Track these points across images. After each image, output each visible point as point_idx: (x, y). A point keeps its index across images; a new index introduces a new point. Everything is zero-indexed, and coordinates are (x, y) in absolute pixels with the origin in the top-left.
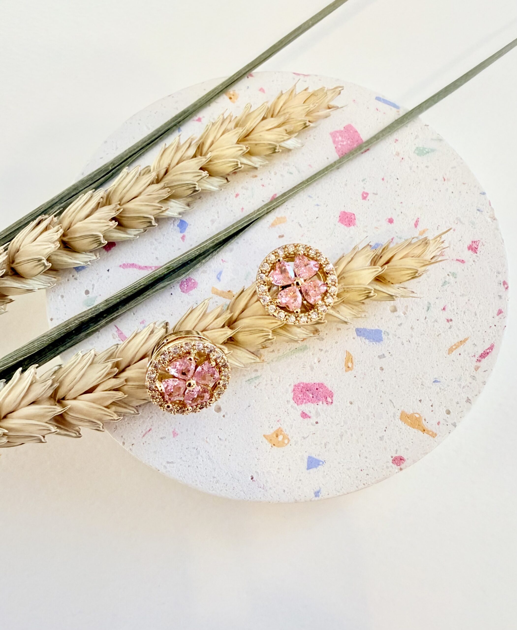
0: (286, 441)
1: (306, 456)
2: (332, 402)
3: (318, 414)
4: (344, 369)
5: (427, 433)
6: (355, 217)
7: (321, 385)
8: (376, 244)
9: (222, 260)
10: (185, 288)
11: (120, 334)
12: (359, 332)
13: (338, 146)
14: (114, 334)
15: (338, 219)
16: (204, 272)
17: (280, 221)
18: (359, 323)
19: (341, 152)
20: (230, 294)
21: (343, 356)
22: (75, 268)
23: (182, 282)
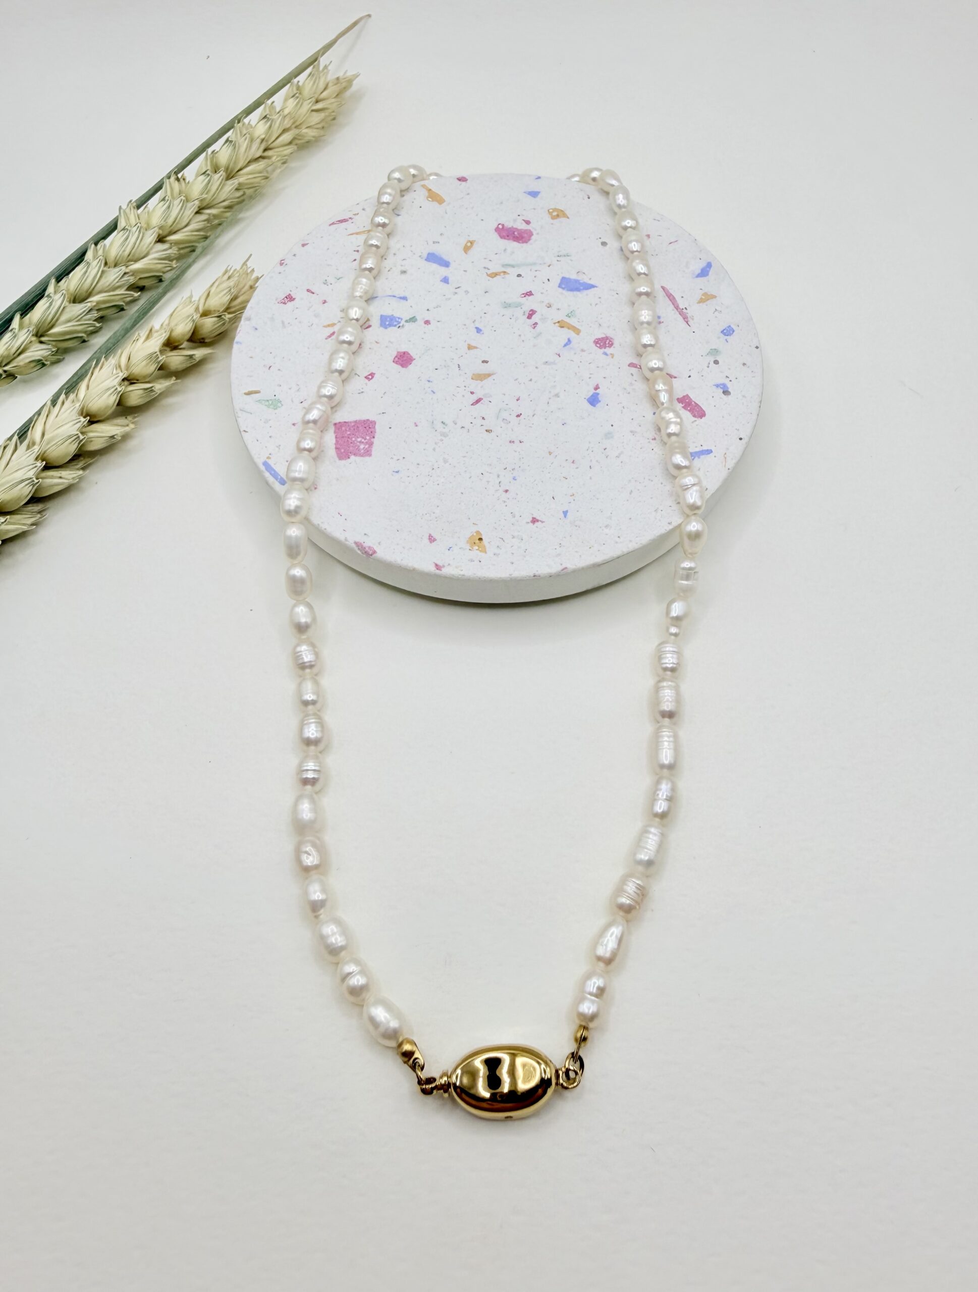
0: (551, 211)
1: (538, 199)
2: (499, 224)
3: (515, 221)
4: (475, 243)
5: (427, 187)
6: (394, 359)
7: (502, 237)
8: (386, 328)
9: (560, 356)
10: (608, 341)
11: (685, 319)
12: (446, 264)
13: (370, 440)
14: (693, 319)
15: (414, 362)
16: (583, 350)
17: (480, 377)
18: (443, 271)
19: (371, 430)
20: (562, 324)
21: (471, 252)
22: (728, 388)
23: (609, 347)
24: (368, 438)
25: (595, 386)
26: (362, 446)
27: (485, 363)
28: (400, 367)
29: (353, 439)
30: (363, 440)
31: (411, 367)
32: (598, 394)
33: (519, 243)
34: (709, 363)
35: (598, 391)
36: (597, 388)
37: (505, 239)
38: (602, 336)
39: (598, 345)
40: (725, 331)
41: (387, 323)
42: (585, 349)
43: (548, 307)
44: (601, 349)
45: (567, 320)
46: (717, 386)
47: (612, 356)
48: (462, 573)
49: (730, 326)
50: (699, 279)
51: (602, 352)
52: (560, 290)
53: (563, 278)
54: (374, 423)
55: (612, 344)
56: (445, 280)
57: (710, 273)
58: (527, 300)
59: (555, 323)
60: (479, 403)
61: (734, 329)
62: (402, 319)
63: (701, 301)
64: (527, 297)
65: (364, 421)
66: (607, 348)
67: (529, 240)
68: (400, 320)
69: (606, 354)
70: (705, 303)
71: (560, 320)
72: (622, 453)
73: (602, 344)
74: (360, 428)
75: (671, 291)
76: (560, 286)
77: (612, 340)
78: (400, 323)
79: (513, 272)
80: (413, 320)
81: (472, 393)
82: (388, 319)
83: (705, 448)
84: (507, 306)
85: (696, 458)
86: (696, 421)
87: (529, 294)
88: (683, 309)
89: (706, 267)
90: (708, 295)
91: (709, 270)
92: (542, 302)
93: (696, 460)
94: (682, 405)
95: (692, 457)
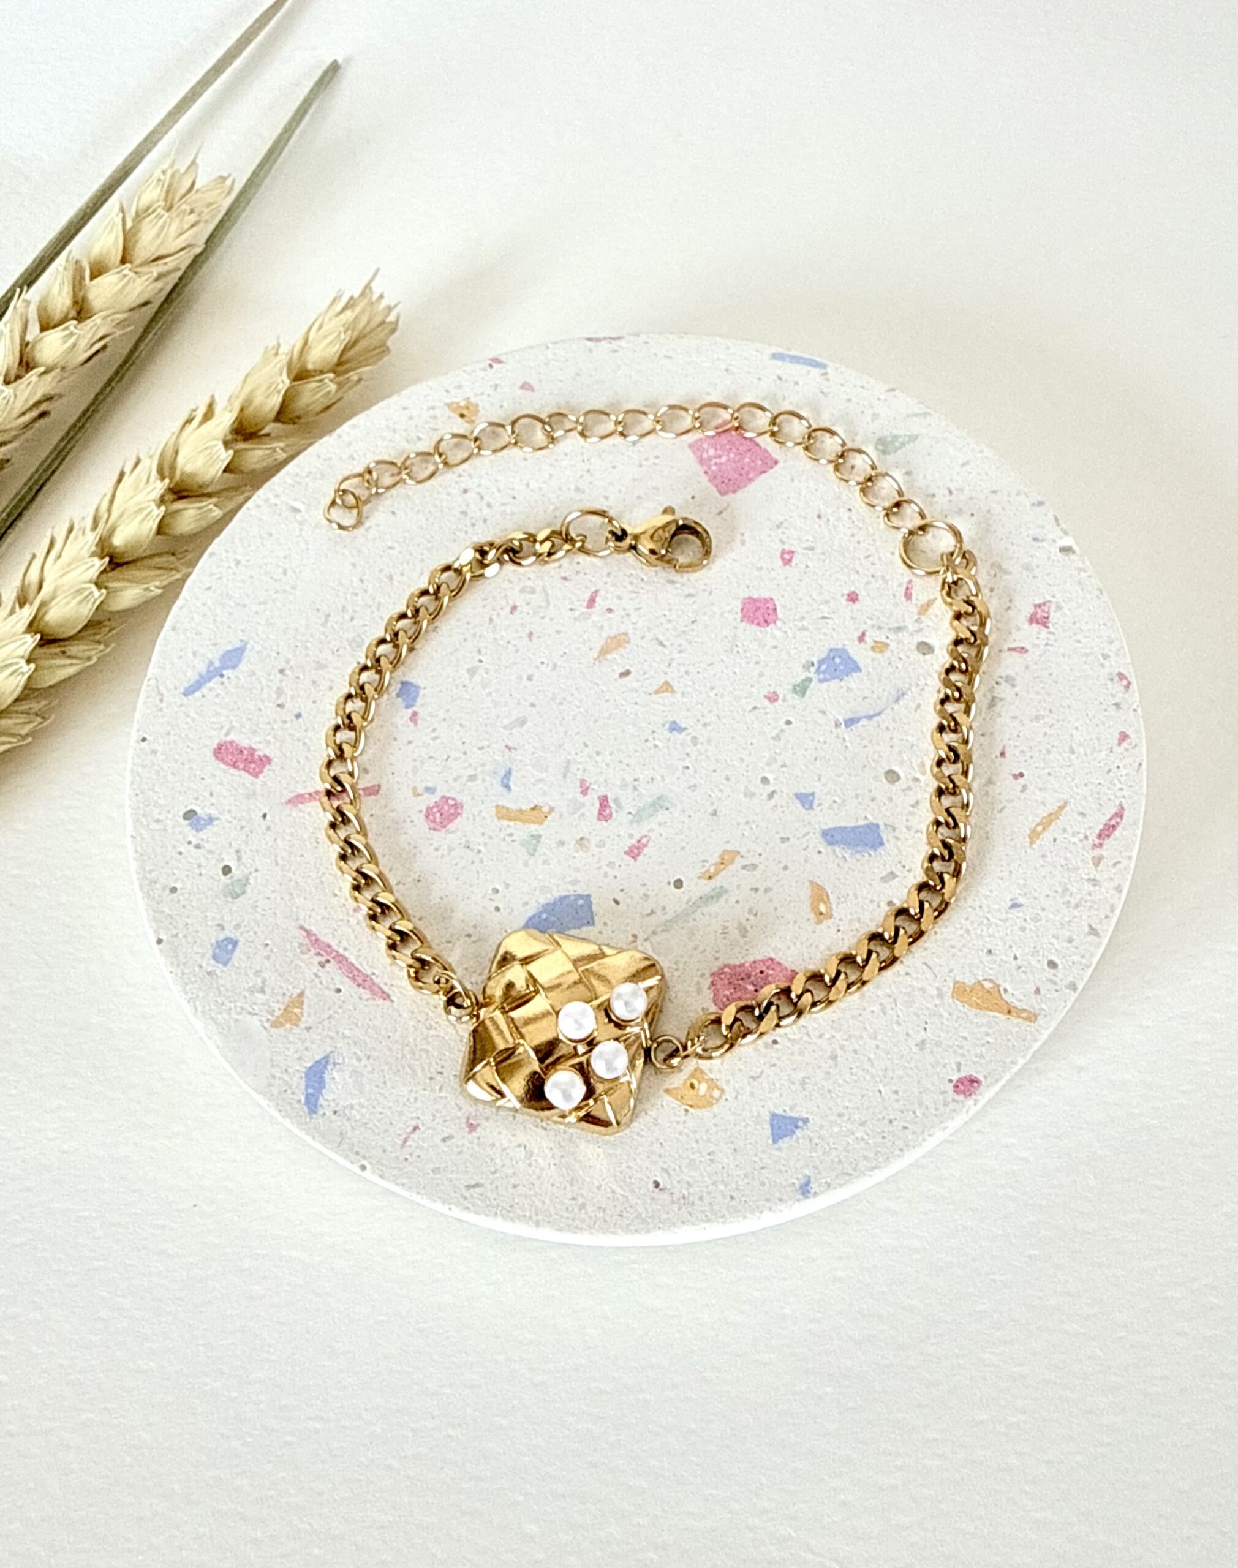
0: (716, 1093)
1: (765, 1115)
4: (813, 919)
5: (1016, 1017)
6: (774, 604)
7: (770, 963)
8: (831, 650)
9: (507, 747)
10: (438, 820)
11: (314, 941)
12: (831, 836)
13: (709, 467)
14: (301, 944)
15: (739, 616)
16: (472, 778)
17: (617, 642)
18: (826, 818)
19: (719, 480)
20: (537, 814)
21: (805, 893)
22: (190, 825)
23: (429, 809)
24: (714, 468)
25: (420, 716)
26: (712, 452)
27: (622, 670)
28: (756, 596)
29: (732, 455)
30: (718, 461)
31: (738, 605)
32: (407, 707)
33: (726, 966)
34: (239, 859)
35: (410, 711)
36: (415, 714)
37: (764, 962)
38: (451, 827)
39: (451, 802)
40: (230, 947)
41: (837, 660)
42: (469, 784)
43: (582, 839)
44: (444, 797)
45: (534, 828)
46: (211, 820)
47: (416, 794)
49: (225, 964)
50: (318, 1058)
51: (439, 789)
52: (581, 889)
53: (591, 922)
54: (722, 493)
55: (427, 817)
56: (806, 800)
57: (303, 1083)
58: (631, 836)
59: (552, 809)
60: (587, 599)
61: (212, 962)
62: (821, 681)
63: (299, 1000)
64: (634, 841)
65: (739, 487)
66: (431, 805)
67: (713, 983)
68: (822, 676)
69: (430, 790)
70: (287, 999)
71: (546, 823)
72: (324, 625)
73: (446, 808)
74: (736, 476)
75: (366, 994)
76: (589, 896)
77: (432, 825)
78: (818, 671)
79: (695, 887)
80: (801, 689)
81: (610, 610)
82: (842, 668)
83: (198, 694)
84: (659, 804)
85: (204, 672)
86: (227, 734)
87: (634, 852)
88: (328, 961)
89: (317, 1099)
90: (287, 1021)
91: (307, 1096)
92: (601, 844)
93: (202, 667)
94: (258, 753)
95: (212, 669)
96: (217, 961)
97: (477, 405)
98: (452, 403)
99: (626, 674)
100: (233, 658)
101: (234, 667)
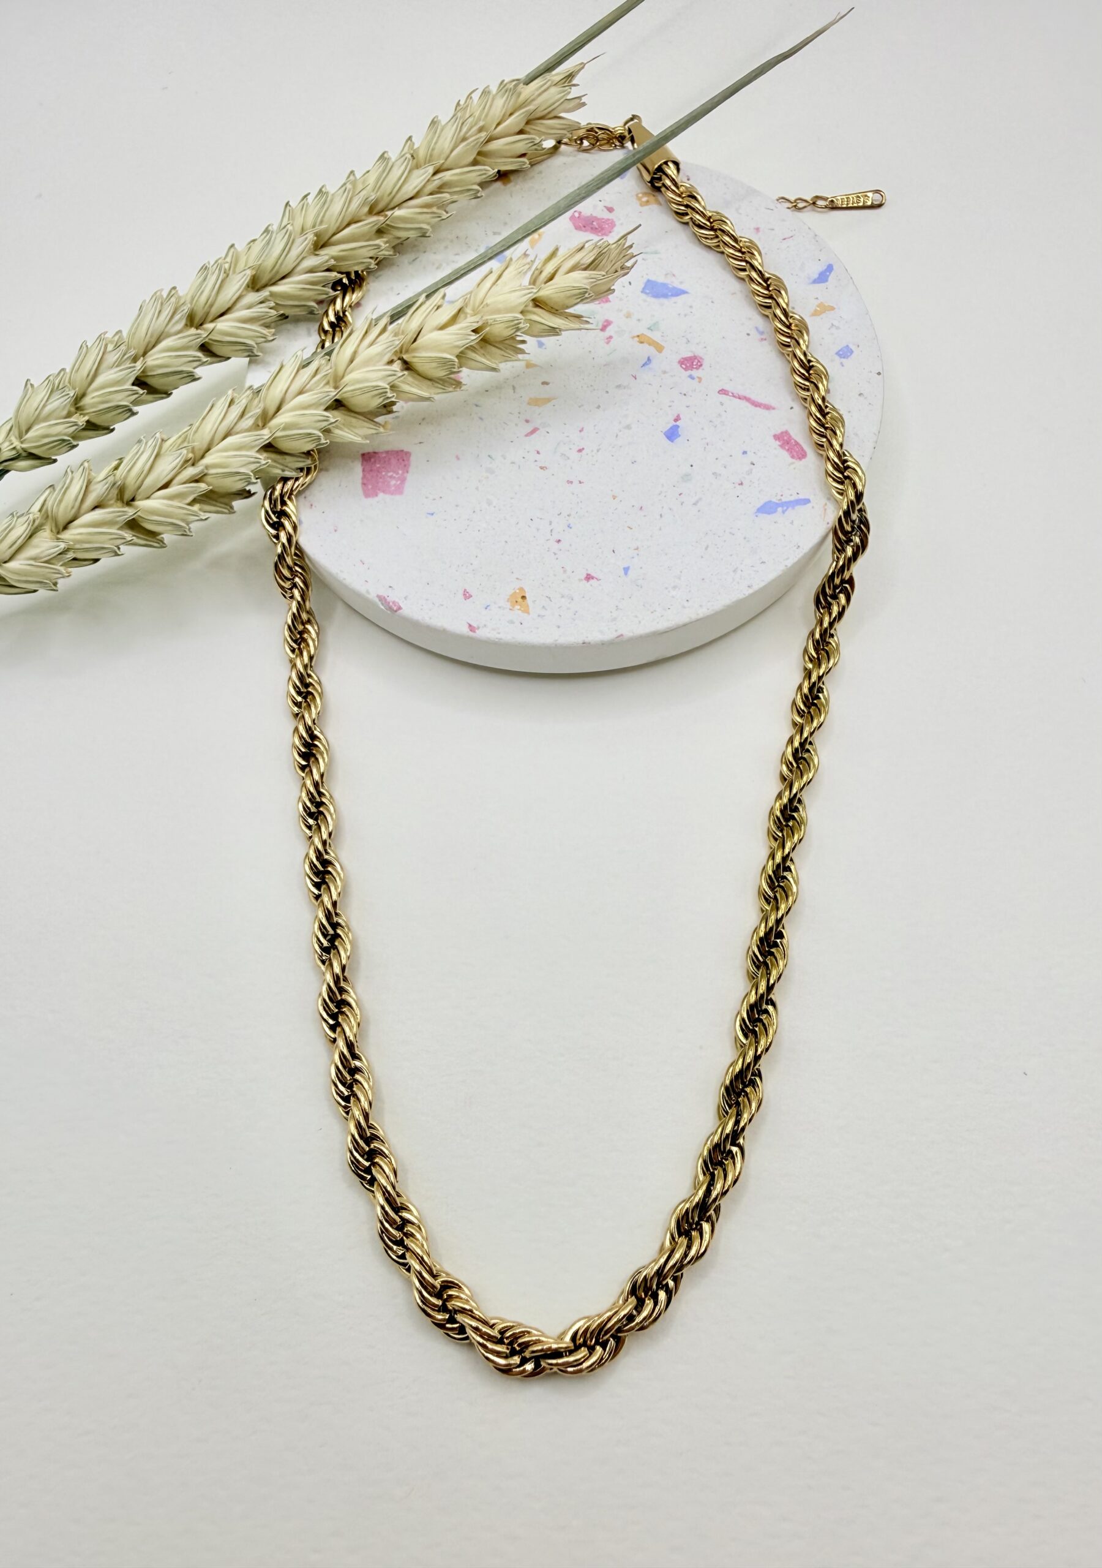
9: (636, 379)
10: (696, 361)
13: (403, 474)
16: (665, 372)
17: (537, 402)
19: (406, 462)
20: (641, 339)
23: (697, 368)
25: (675, 417)
26: (393, 482)
27: (545, 385)
29: (384, 473)
30: (394, 475)
32: (678, 427)
33: (598, 236)
35: (678, 423)
36: (676, 420)
37: (580, 230)
38: (689, 354)
39: (683, 366)
40: (841, 353)
42: (668, 370)
43: (627, 317)
44: (686, 370)
45: (649, 334)
47: (700, 379)
48: (499, 636)
49: (847, 346)
50: (817, 286)
51: (688, 375)
52: (644, 296)
53: (649, 281)
54: (408, 453)
55: (701, 365)
57: (830, 278)
58: (602, 307)
59: (633, 337)
60: (535, 434)
61: (854, 350)
63: (815, 313)
65: (397, 453)
66: (694, 370)
67: (610, 232)
69: (692, 377)
70: (821, 316)
71: (638, 334)
72: (700, 499)
73: (688, 365)
74: (392, 461)
76: (642, 292)
77: (701, 361)
81: (527, 421)
83: (801, 496)
85: (790, 509)
86: (793, 463)
89: (826, 270)
90: (825, 306)
91: (830, 273)
92: (619, 310)
93: (790, 511)
94: (779, 443)
95: (785, 508)
96: (851, 349)
97: (508, 601)
98: (523, 612)
99: (544, 383)
100: (768, 508)
101: (770, 501)
